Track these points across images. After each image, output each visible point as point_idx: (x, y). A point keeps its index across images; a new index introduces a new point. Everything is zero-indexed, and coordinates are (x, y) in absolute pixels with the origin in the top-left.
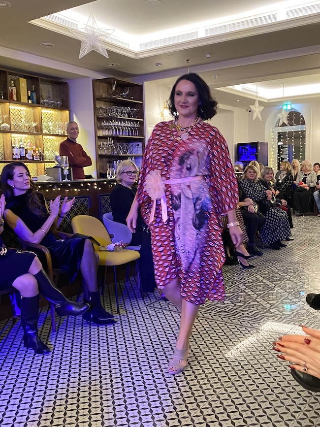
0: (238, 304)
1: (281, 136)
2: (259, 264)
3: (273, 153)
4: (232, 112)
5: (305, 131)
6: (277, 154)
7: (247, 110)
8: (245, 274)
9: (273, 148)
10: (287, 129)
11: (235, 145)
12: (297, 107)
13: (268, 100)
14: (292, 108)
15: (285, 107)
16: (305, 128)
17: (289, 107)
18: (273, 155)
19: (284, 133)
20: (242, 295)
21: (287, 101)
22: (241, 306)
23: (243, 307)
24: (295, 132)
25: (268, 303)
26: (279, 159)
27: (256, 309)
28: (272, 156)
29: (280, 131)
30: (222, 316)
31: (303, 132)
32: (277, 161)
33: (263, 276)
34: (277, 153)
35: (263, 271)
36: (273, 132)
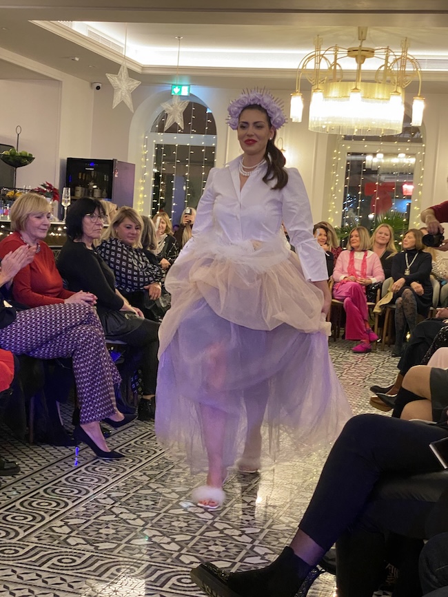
0: (102, 546)
1: (163, 153)
2: (132, 442)
3: (142, 188)
4: (59, 83)
5: (214, 149)
6: (151, 193)
7: (92, 84)
8: (104, 468)
9: (144, 177)
10: (177, 140)
11: (62, 161)
12: (202, 94)
13: (143, 68)
14: (191, 95)
15: (176, 90)
16: (216, 141)
17: (185, 91)
18: (144, 192)
19: (169, 148)
20: (107, 522)
21: (181, 76)
22: (112, 550)
23: (116, 552)
24: (193, 148)
25: (173, 540)
26: (154, 205)
27: (147, 557)
28: (141, 196)
29: (161, 141)
30: (69, 579)
31: (211, 151)
32: (149, 208)
33: (148, 473)
34: (151, 190)
35: (144, 461)
36: (146, 142)
